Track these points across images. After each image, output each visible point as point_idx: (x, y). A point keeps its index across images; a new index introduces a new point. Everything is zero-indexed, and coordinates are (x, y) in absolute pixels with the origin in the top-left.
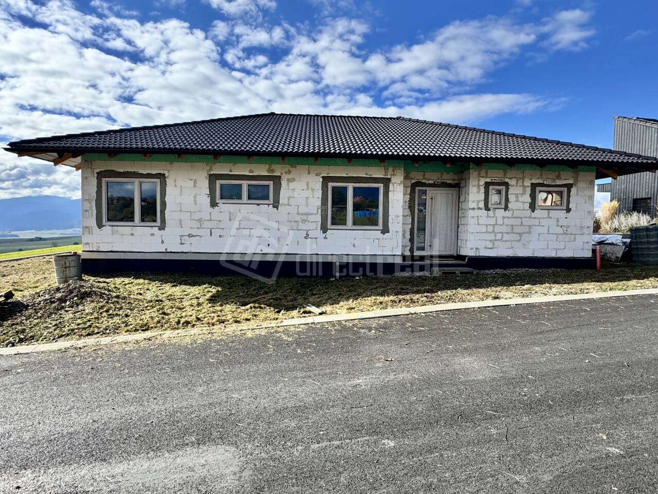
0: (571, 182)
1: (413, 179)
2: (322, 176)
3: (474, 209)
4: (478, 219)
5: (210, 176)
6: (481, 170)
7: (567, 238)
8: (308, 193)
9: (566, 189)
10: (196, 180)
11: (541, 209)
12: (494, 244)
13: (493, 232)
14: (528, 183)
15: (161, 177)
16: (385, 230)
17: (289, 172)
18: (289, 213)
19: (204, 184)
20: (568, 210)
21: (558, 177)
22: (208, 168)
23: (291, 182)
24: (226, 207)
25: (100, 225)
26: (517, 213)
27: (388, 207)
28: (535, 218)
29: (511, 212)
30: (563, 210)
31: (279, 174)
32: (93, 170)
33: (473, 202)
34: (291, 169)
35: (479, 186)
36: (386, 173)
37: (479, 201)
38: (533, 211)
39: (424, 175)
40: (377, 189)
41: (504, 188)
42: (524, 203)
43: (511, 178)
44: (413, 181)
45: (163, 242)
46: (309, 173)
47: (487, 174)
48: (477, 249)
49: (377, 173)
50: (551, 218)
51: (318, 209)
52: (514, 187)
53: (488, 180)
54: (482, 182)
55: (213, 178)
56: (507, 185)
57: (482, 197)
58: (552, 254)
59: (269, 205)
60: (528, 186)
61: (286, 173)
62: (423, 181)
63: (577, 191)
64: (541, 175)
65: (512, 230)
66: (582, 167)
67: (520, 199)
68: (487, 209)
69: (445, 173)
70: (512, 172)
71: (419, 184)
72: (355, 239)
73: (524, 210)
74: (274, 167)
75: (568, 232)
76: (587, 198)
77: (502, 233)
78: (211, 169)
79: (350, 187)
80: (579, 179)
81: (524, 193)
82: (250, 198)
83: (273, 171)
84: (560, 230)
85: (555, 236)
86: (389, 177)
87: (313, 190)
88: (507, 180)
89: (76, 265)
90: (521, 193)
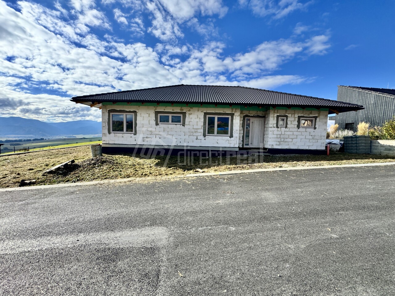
0: (317, 115)
1: (244, 114)
2: (204, 112)
3: (271, 127)
4: (273, 132)
5: (156, 112)
6: (275, 110)
7: (314, 141)
8: (198, 120)
9: (314, 119)
10: (149, 114)
11: (302, 128)
12: (280, 143)
13: (280, 137)
14: (296, 116)
15: (135, 112)
16: (231, 136)
17: (190, 110)
18: (189, 129)
19: (153, 116)
20: (315, 128)
21: (311, 113)
22: (155, 108)
23: (190, 115)
24: (162, 126)
25: (109, 133)
26: (291, 130)
27: (233, 126)
28: (299, 132)
29: (288, 129)
30: (313, 128)
31: (185, 111)
32: (106, 109)
33: (271, 124)
34: (190, 109)
35: (274, 117)
36: (232, 111)
37: (274, 124)
38: (299, 129)
39: (249, 112)
40: (228, 118)
41: (285, 118)
42: (294, 125)
43: (289, 114)
44: (244, 115)
45: (135, 140)
46: (198, 111)
47: (278, 112)
48: (272, 145)
49: (228, 111)
50: (307, 132)
51: (202, 127)
52: (290, 118)
53: (278, 114)
54: (276, 115)
55: (157, 113)
56: (287, 117)
57: (275, 122)
58: (307, 148)
59: (180, 125)
60: (297, 117)
61: (188, 111)
62: (249, 115)
63: (320, 119)
64: (303, 112)
65: (289, 137)
66: (322, 109)
67: (293, 123)
68: (277, 127)
69: (259, 111)
70: (289, 111)
71: (247, 116)
72: (218, 140)
73: (294, 128)
74: (183, 108)
75: (314, 138)
76: (324, 123)
77: (284, 138)
78: (156, 109)
79: (216, 117)
80: (321, 114)
81: (295, 120)
82: (172, 122)
83: (182, 110)
84: (311, 137)
85: (309, 140)
86: (233, 113)
87: (200, 118)
88: (287, 114)
89: (100, 149)
90: (293, 120)
